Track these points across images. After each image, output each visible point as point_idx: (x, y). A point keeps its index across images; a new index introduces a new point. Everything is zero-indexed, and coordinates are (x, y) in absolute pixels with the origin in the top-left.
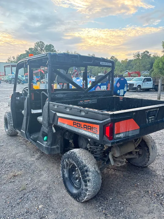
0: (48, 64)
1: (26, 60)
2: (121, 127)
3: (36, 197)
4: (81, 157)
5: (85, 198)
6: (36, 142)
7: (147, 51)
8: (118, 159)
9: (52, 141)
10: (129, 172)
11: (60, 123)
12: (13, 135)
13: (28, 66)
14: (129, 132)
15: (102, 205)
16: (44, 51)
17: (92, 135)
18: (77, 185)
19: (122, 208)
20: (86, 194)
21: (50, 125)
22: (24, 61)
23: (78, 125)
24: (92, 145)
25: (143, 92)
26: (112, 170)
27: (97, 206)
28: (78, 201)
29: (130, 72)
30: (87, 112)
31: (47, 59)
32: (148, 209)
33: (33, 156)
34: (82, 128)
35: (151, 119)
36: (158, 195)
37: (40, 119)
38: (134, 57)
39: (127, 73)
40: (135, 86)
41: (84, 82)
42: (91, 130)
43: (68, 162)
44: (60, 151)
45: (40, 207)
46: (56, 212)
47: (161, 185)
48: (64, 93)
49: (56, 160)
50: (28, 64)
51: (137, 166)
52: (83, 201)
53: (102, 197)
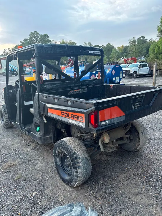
0: (35, 56)
1: (15, 53)
2: (106, 115)
3: (30, 185)
4: (70, 145)
5: (76, 183)
6: (30, 133)
7: (143, 36)
8: (108, 146)
9: (44, 132)
10: (121, 157)
11: (49, 114)
12: (9, 127)
13: (17, 58)
14: (114, 119)
15: (93, 188)
16: (39, 41)
17: (79, 124)
18: (69, 172)
19: (112, 191)
20: (77, 180)
21: (41, 116)
22: (13, 53)
23: (66, 115)
24: (83, 133)
25: (139, 79)
26: (105, 156)
27: (88, 190)
28: (70, 187)
29: (126, 59)
30: (73, 102)
31: (34, 50)
32: (136, 191)
33: (28, 147)
34: (70, 117)
35: (137, 105)
36: (147, 177)
37: (32, 110)
38: (130, 43)
39: (123, 60)
40: (131, 73)
41: (75, 72)
42: (78, 119)
43: (59, 151)
44: (53, 140)
45: (34, 194)
46: (49, 198)
47: (150, 167)
48: (54, 84)
49: (51, 149)
50: (17, 57)
51: (129, 151)
52: (74, 186)
53: (94, 181)
